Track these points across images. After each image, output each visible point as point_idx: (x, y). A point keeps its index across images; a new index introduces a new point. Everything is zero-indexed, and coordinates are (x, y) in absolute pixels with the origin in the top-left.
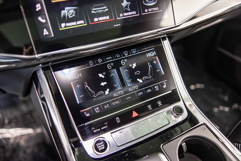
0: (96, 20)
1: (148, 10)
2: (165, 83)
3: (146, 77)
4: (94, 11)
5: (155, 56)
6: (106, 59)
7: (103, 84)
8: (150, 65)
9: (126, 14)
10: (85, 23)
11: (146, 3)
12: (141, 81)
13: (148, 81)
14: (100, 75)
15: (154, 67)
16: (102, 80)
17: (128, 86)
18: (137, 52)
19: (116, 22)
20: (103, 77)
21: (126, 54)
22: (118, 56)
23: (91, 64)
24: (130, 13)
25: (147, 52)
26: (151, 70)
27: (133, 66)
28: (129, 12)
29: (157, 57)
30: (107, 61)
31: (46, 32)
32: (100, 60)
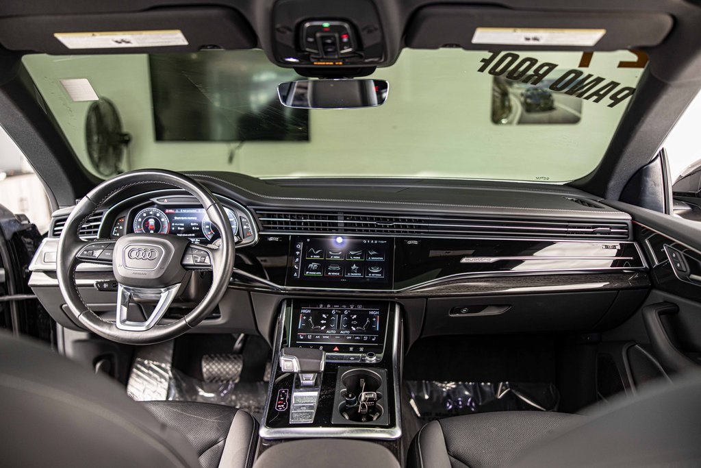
0: (330, 274)
1: (371, 275)
2: (375, 337)
3: (360, 328)
4: (330, 268)
5: (377, 315)
6: (333, 306)
7: (323, 322)
8: (368, 320)
9: (352, 274)
10: (321, 274)
11: (371, 269)
12: (354, 329)
13: (360, 331)
14: (324, 316)
15: (372, 323)
16: (324, 319)
17: (342, 329)
18: (362, 308)
19: (344, 278)
21: (352, 307)
22: (345, 307)
23: (321, 306)
24: (356, 274)
25: (371, 311)
26: (368, 324)
27: (353, 316)
31: (295, 275)
32: (329, 306)
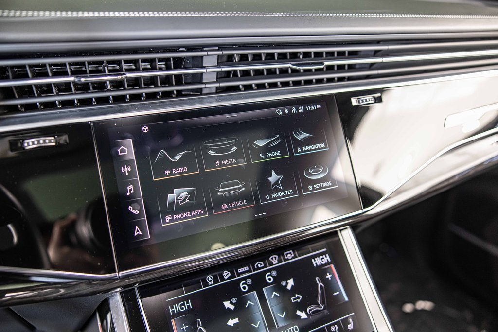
0: (224, 206)
1: (313, 187)
2: (350, 320)
3: (313, 308)
4: (221, 192)
5: (328, 263)
6: (237, 272)
7: (231, 322)
8: (319, 282)
9: (276, 195)
10: (205, 213)
11: (310, 175)
12: (303, 315)
13: (318, 316)
14: (227, 304)
15: (329, 287)
16: (231, 314)
17: (279, 326)
18: (295, 257)
19: (259, 208)
20: (232, 307)
21: (275, 262)
22: (261, 265)
23: (211, 281)
24: (283, 194)
25: (314, 257)
26: (322, 293)
27: (287, 284)
28: (281, 191)
29: (332, 266)
30: (239, 274)
31: (138, 232)
32: (226, 274)
